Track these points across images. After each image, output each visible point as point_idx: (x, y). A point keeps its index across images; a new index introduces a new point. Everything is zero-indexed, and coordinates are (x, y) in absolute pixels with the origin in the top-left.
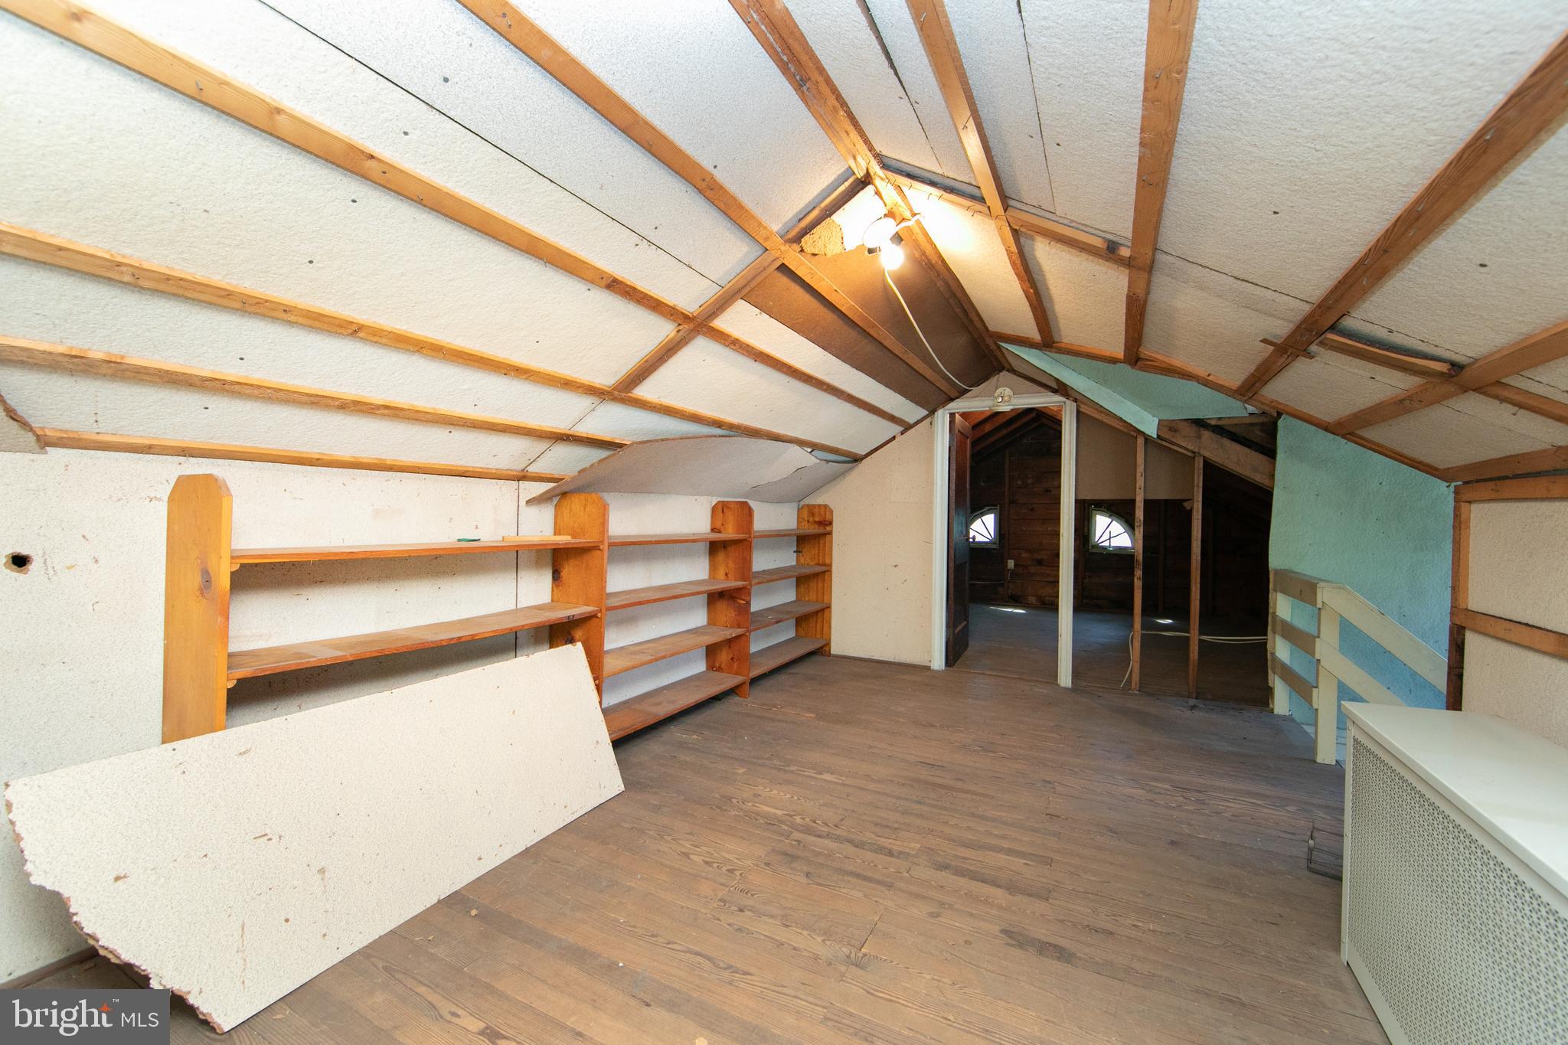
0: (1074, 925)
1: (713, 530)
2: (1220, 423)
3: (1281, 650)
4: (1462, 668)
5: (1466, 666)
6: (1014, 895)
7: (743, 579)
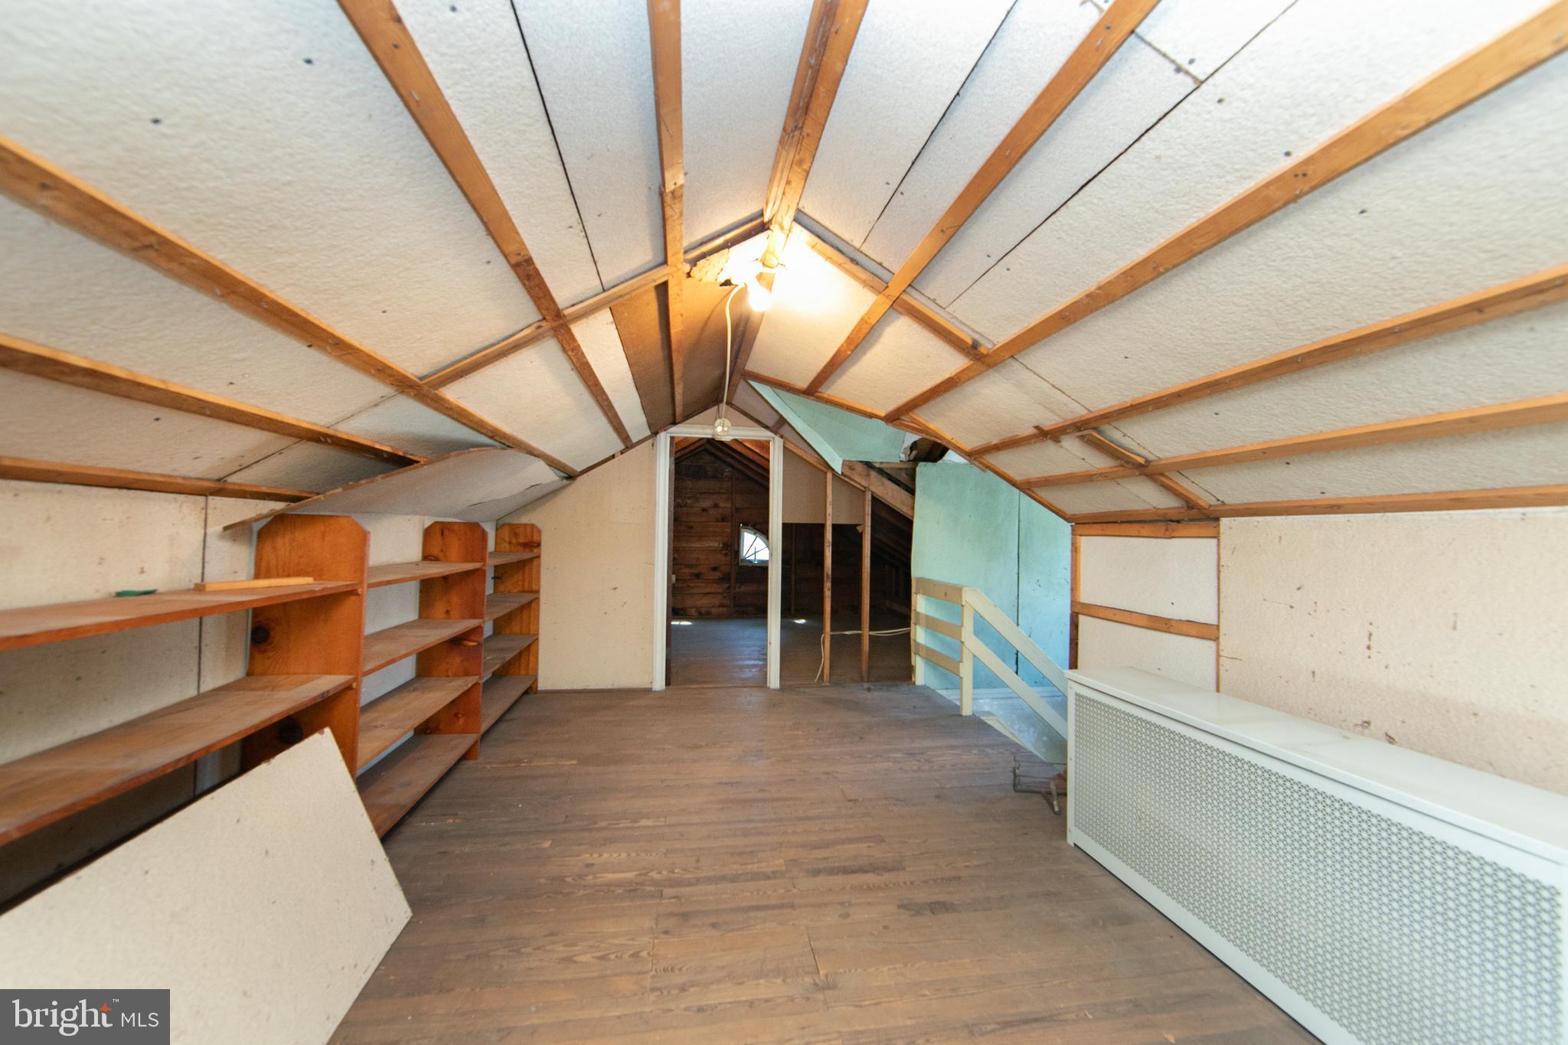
0: (935, 881)
1: (426, 557)
2: (883, 466)
3: (920, 635)
4: (1077, 639)
5: (1080, 637)
6: (881, 875)
7: (473, 616)
